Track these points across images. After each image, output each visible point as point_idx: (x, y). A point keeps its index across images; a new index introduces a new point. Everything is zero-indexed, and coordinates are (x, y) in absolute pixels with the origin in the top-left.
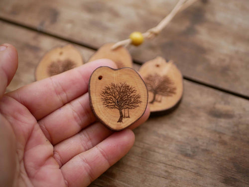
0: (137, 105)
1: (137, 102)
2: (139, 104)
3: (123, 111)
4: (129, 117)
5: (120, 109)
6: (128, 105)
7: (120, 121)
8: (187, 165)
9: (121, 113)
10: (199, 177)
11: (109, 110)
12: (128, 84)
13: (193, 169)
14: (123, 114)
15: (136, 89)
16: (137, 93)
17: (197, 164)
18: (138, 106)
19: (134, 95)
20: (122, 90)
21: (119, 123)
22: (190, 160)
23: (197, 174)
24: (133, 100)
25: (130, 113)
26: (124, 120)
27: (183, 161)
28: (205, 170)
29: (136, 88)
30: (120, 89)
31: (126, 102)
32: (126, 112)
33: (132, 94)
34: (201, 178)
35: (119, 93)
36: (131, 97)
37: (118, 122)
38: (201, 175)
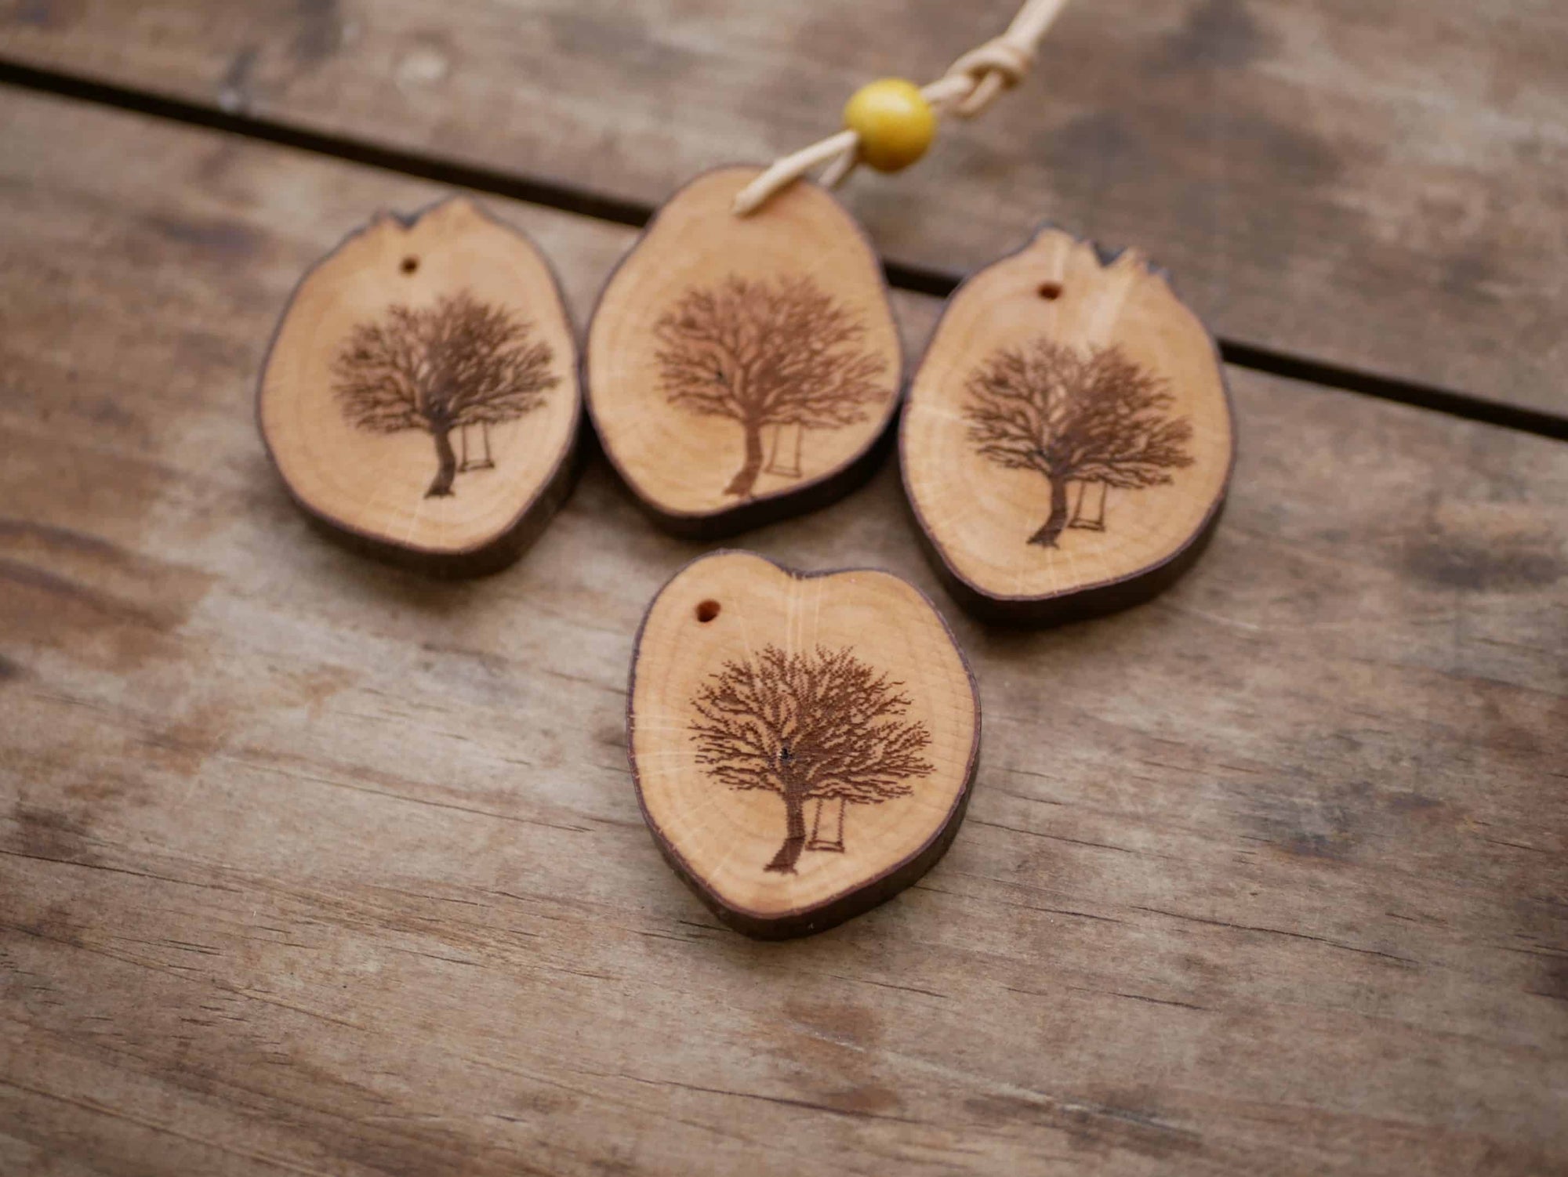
0: (903, 783)
1: (904, 768)
2: (913, 781)
3: (809, 808)
4: (839, 847)
5: (793, 800)
6: (845, 777)
7: (783, 862)
8: (1312, 910)
9: (795, 820)
10: (1395, 976)
11: (724, 794)
12: (863, 658)
13: (1350, 927)
14: (809, 828)
15: (912, 690)
16: (912, 717)
17: (1372, 897)
18: (906, 791)
19: (891, 727)
20: (820, 692)
21: (775, 876)
22: (1326, 877)
23: (1381, 957)
24: (879, 750)
25: (850, 823)
26: (806, 861)
27: (1285, 882)
28: (1428, 928)
29: (911, 686)
30: (813, 684)
31: (835, 763)
32: (829, 816)
33: (878, 721)
34: (1411, 980)
35: (805, 705)
36: (871, 734)
37: (770, 868)
38: (1403, 964)
